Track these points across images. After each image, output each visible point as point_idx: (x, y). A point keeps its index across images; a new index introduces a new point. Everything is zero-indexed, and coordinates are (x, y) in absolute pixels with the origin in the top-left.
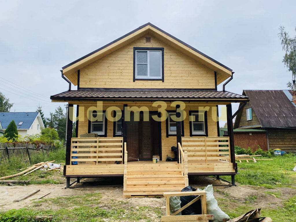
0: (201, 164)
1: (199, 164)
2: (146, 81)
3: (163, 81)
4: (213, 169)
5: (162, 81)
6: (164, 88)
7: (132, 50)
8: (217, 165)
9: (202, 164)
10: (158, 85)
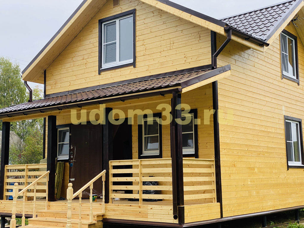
0: (131, 206)
1: (128, 206)
2: (114, 71)
3: (135, 67)
4: (146, 215)
5: (132, 67)
6: (136, 77)
7: (97, 25)
8: (151, 209)
9: (133, 206)
10: (128, 74)
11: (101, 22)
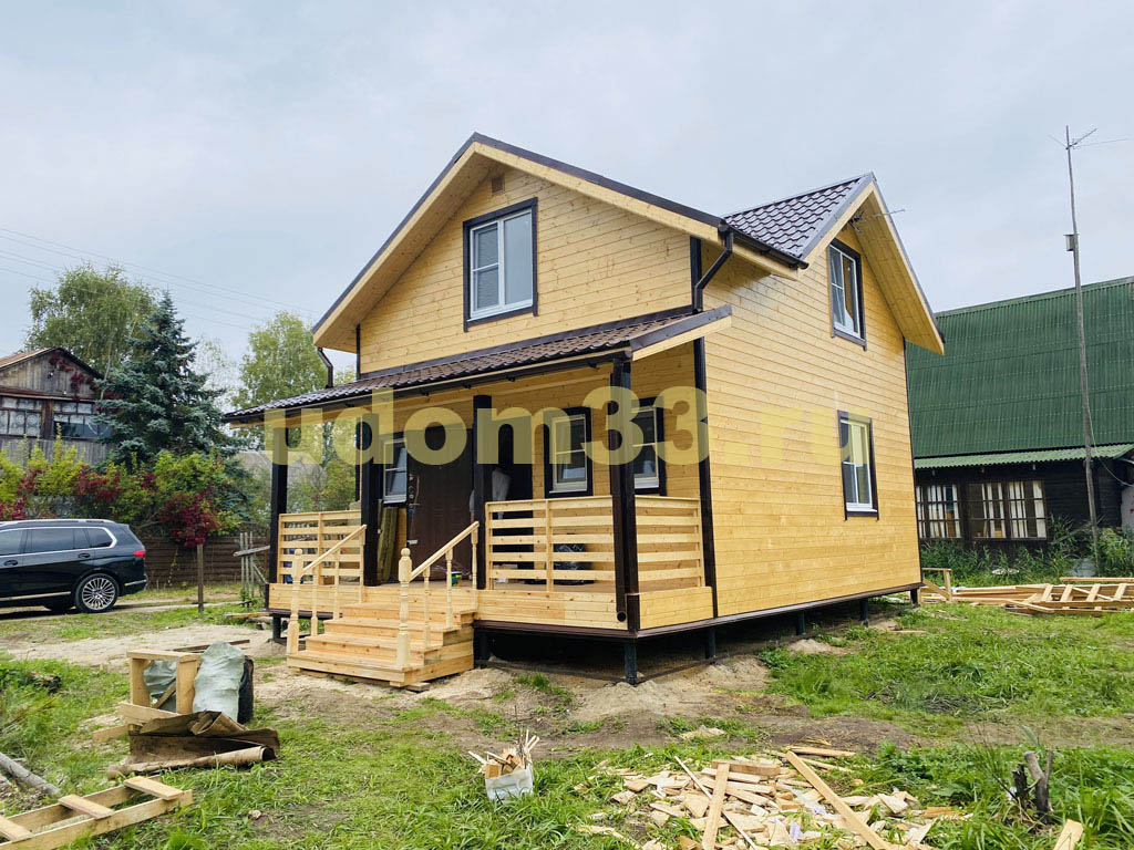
0: (529, 594)
1: (525, 594)
2: (494, 323)
3: (536, 315)
4: (561, 614)
5: (531, 315)
6: (539, 336)
7: (460, 232)
8: (572, 600)
10: (523, 330)
11: (468, 226)
